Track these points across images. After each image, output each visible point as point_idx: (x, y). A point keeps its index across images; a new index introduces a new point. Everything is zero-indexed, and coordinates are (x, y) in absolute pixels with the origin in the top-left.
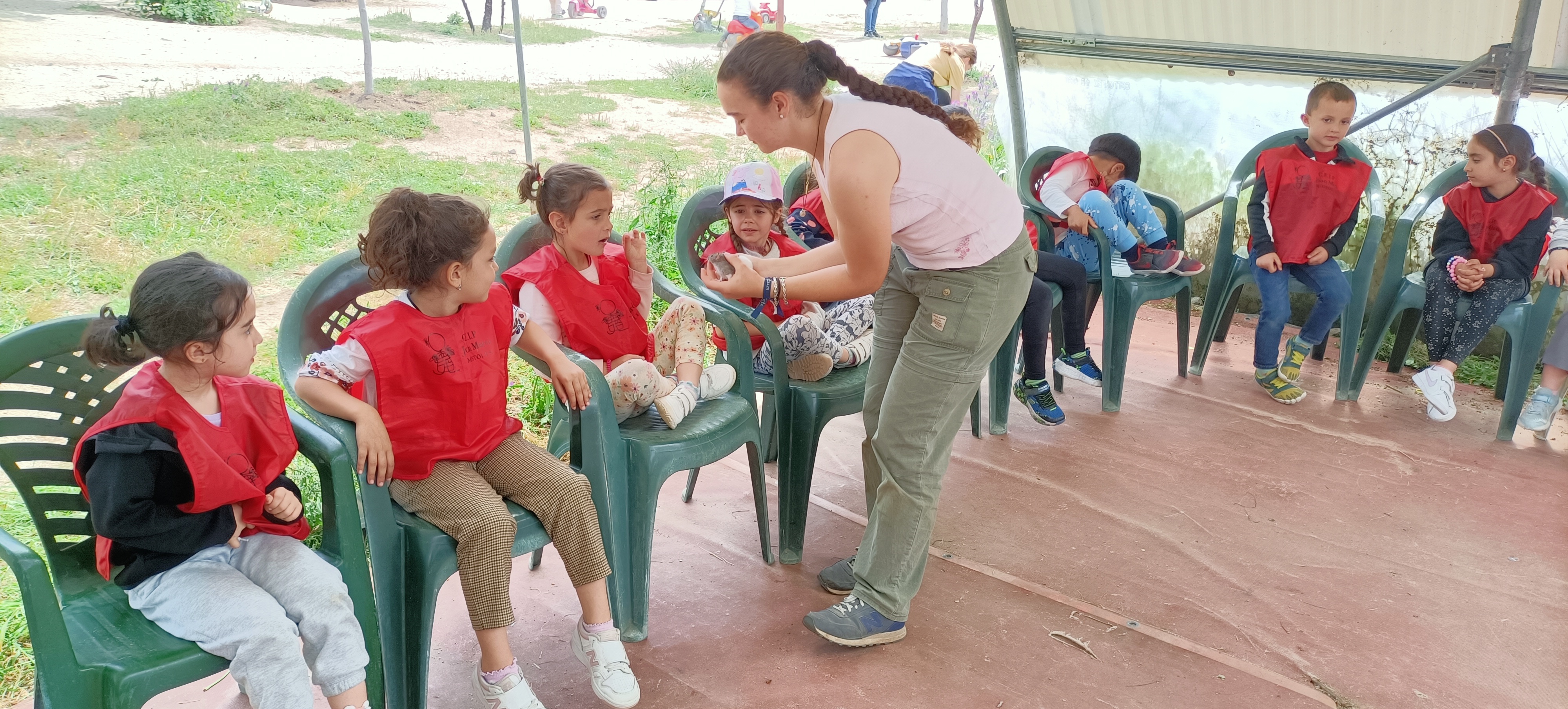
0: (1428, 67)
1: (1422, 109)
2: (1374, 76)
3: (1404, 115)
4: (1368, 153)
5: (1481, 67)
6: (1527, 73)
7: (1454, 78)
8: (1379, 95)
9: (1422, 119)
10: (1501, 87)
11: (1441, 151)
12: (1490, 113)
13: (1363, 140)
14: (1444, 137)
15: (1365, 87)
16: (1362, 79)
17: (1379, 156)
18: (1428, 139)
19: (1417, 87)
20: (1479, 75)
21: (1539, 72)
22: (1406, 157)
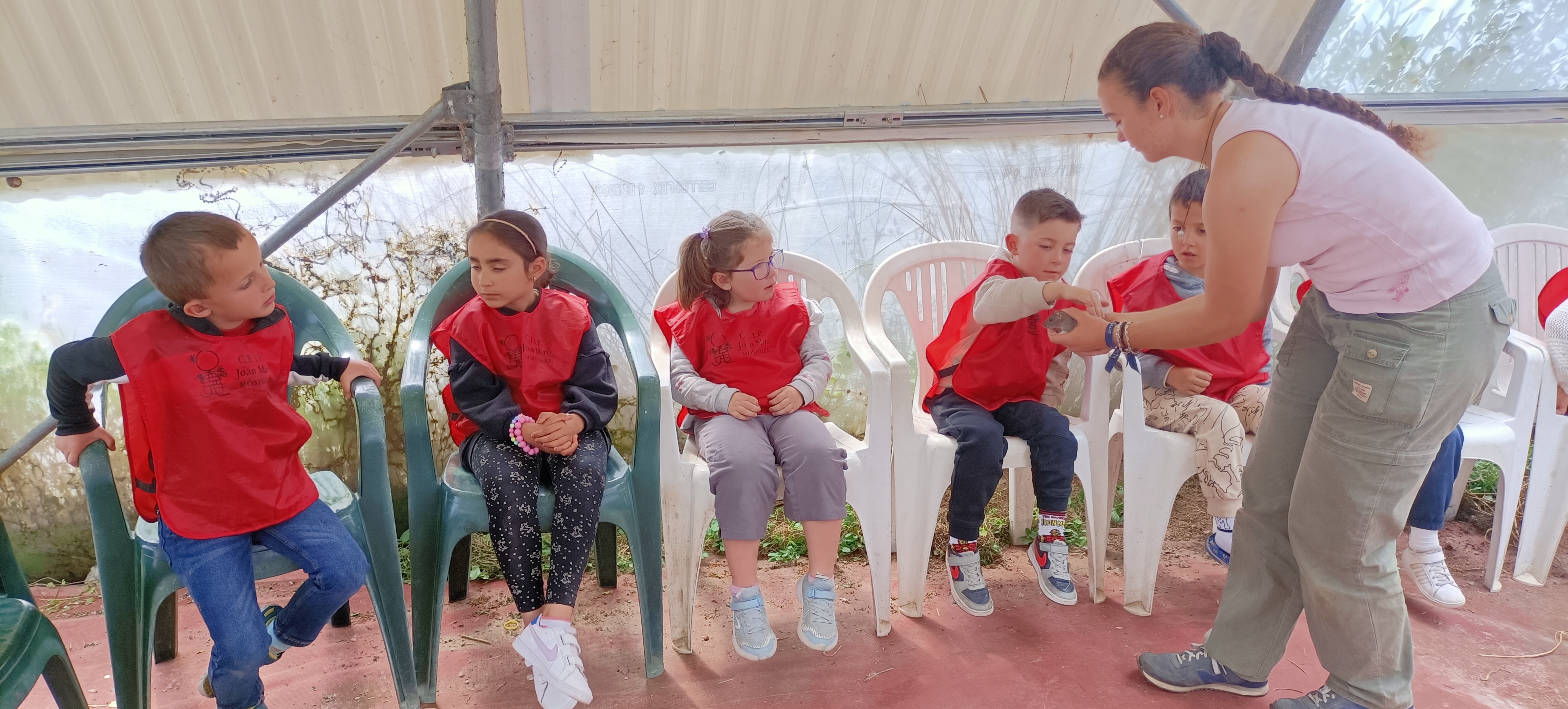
0: (355, 131)
1: (366, 198)
2: (274, 156)
3: (343, 210)
4: (306, 278)
5: (436, 123)
6: (502, 124)
7: (402, 145)
8: (292, 185)
9: (371, 213)
10: (473, 151)
11: (415, 256)
12: (466, 189)
13: (291, 259)
14: (414, 235)
15: (266, 175)
16: (257, 163)
17: (326, 279)
18: (392, 241)
19: (352, 164)
20: (435, 135)
21: (517, 121)
22: (367, 273)
